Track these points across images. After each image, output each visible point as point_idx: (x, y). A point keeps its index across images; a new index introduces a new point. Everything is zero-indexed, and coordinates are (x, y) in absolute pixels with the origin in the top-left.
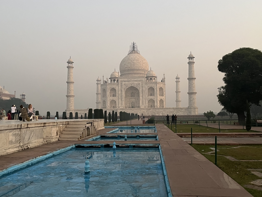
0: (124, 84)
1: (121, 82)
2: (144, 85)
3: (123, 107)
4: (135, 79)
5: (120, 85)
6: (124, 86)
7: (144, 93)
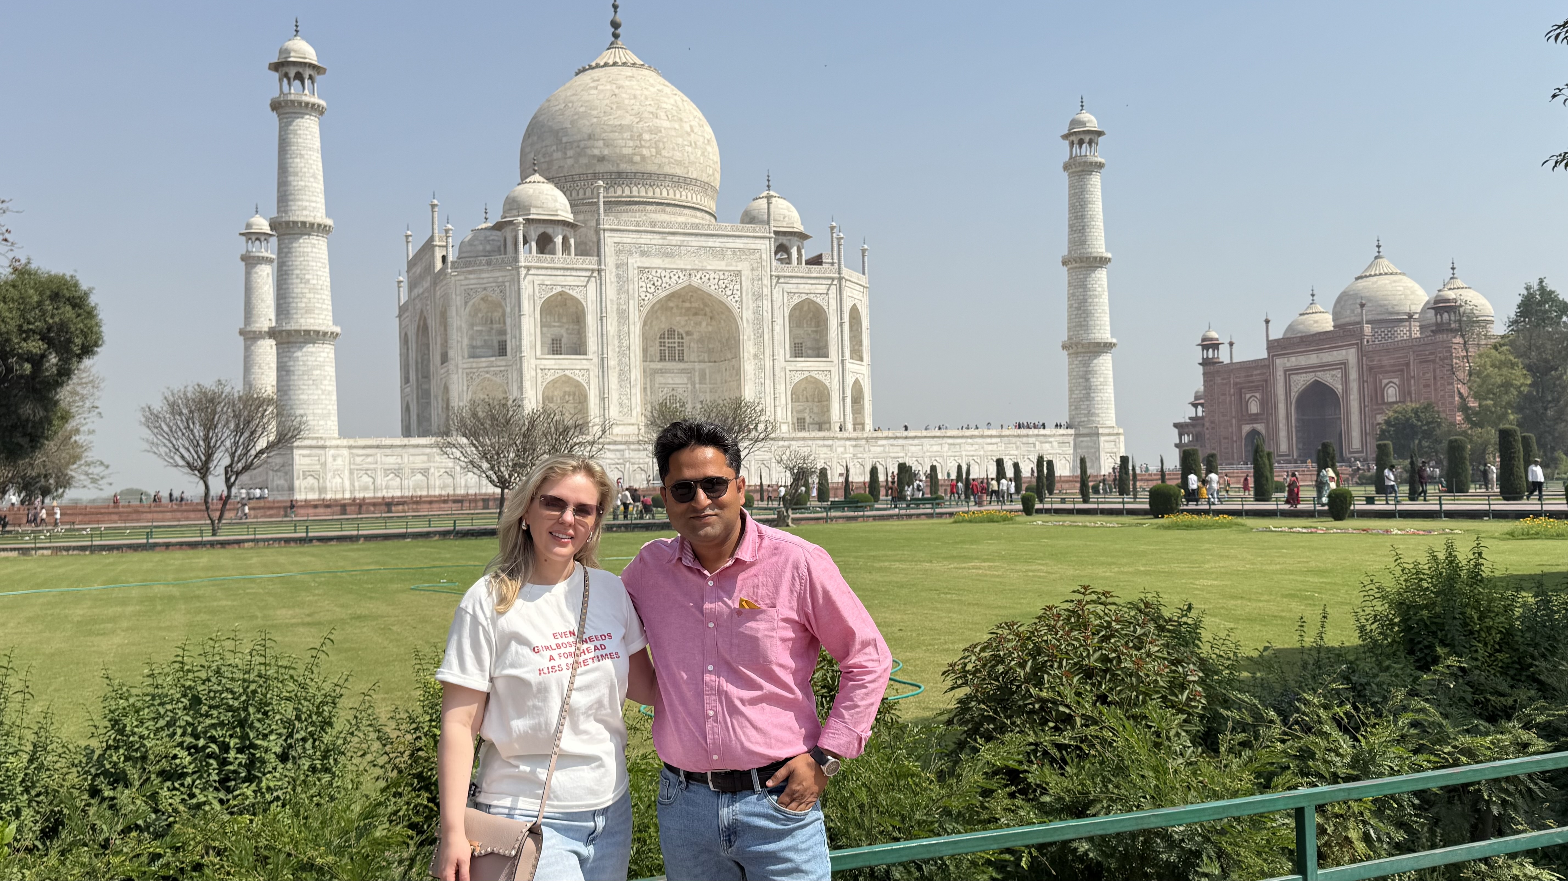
0: (642, 270)
1: (618, 253)
2: (766, 281)
3: (633, 430)
4: (711, 242)
5: (610, 276)
6: (637, 287)
7: (766, 337)
